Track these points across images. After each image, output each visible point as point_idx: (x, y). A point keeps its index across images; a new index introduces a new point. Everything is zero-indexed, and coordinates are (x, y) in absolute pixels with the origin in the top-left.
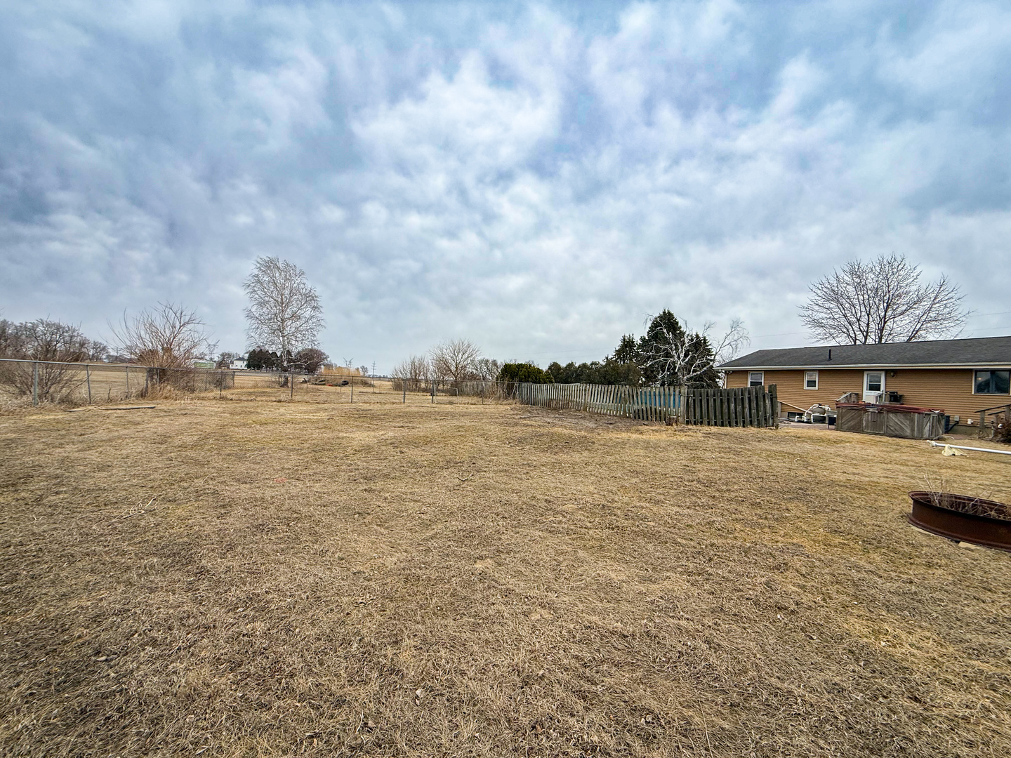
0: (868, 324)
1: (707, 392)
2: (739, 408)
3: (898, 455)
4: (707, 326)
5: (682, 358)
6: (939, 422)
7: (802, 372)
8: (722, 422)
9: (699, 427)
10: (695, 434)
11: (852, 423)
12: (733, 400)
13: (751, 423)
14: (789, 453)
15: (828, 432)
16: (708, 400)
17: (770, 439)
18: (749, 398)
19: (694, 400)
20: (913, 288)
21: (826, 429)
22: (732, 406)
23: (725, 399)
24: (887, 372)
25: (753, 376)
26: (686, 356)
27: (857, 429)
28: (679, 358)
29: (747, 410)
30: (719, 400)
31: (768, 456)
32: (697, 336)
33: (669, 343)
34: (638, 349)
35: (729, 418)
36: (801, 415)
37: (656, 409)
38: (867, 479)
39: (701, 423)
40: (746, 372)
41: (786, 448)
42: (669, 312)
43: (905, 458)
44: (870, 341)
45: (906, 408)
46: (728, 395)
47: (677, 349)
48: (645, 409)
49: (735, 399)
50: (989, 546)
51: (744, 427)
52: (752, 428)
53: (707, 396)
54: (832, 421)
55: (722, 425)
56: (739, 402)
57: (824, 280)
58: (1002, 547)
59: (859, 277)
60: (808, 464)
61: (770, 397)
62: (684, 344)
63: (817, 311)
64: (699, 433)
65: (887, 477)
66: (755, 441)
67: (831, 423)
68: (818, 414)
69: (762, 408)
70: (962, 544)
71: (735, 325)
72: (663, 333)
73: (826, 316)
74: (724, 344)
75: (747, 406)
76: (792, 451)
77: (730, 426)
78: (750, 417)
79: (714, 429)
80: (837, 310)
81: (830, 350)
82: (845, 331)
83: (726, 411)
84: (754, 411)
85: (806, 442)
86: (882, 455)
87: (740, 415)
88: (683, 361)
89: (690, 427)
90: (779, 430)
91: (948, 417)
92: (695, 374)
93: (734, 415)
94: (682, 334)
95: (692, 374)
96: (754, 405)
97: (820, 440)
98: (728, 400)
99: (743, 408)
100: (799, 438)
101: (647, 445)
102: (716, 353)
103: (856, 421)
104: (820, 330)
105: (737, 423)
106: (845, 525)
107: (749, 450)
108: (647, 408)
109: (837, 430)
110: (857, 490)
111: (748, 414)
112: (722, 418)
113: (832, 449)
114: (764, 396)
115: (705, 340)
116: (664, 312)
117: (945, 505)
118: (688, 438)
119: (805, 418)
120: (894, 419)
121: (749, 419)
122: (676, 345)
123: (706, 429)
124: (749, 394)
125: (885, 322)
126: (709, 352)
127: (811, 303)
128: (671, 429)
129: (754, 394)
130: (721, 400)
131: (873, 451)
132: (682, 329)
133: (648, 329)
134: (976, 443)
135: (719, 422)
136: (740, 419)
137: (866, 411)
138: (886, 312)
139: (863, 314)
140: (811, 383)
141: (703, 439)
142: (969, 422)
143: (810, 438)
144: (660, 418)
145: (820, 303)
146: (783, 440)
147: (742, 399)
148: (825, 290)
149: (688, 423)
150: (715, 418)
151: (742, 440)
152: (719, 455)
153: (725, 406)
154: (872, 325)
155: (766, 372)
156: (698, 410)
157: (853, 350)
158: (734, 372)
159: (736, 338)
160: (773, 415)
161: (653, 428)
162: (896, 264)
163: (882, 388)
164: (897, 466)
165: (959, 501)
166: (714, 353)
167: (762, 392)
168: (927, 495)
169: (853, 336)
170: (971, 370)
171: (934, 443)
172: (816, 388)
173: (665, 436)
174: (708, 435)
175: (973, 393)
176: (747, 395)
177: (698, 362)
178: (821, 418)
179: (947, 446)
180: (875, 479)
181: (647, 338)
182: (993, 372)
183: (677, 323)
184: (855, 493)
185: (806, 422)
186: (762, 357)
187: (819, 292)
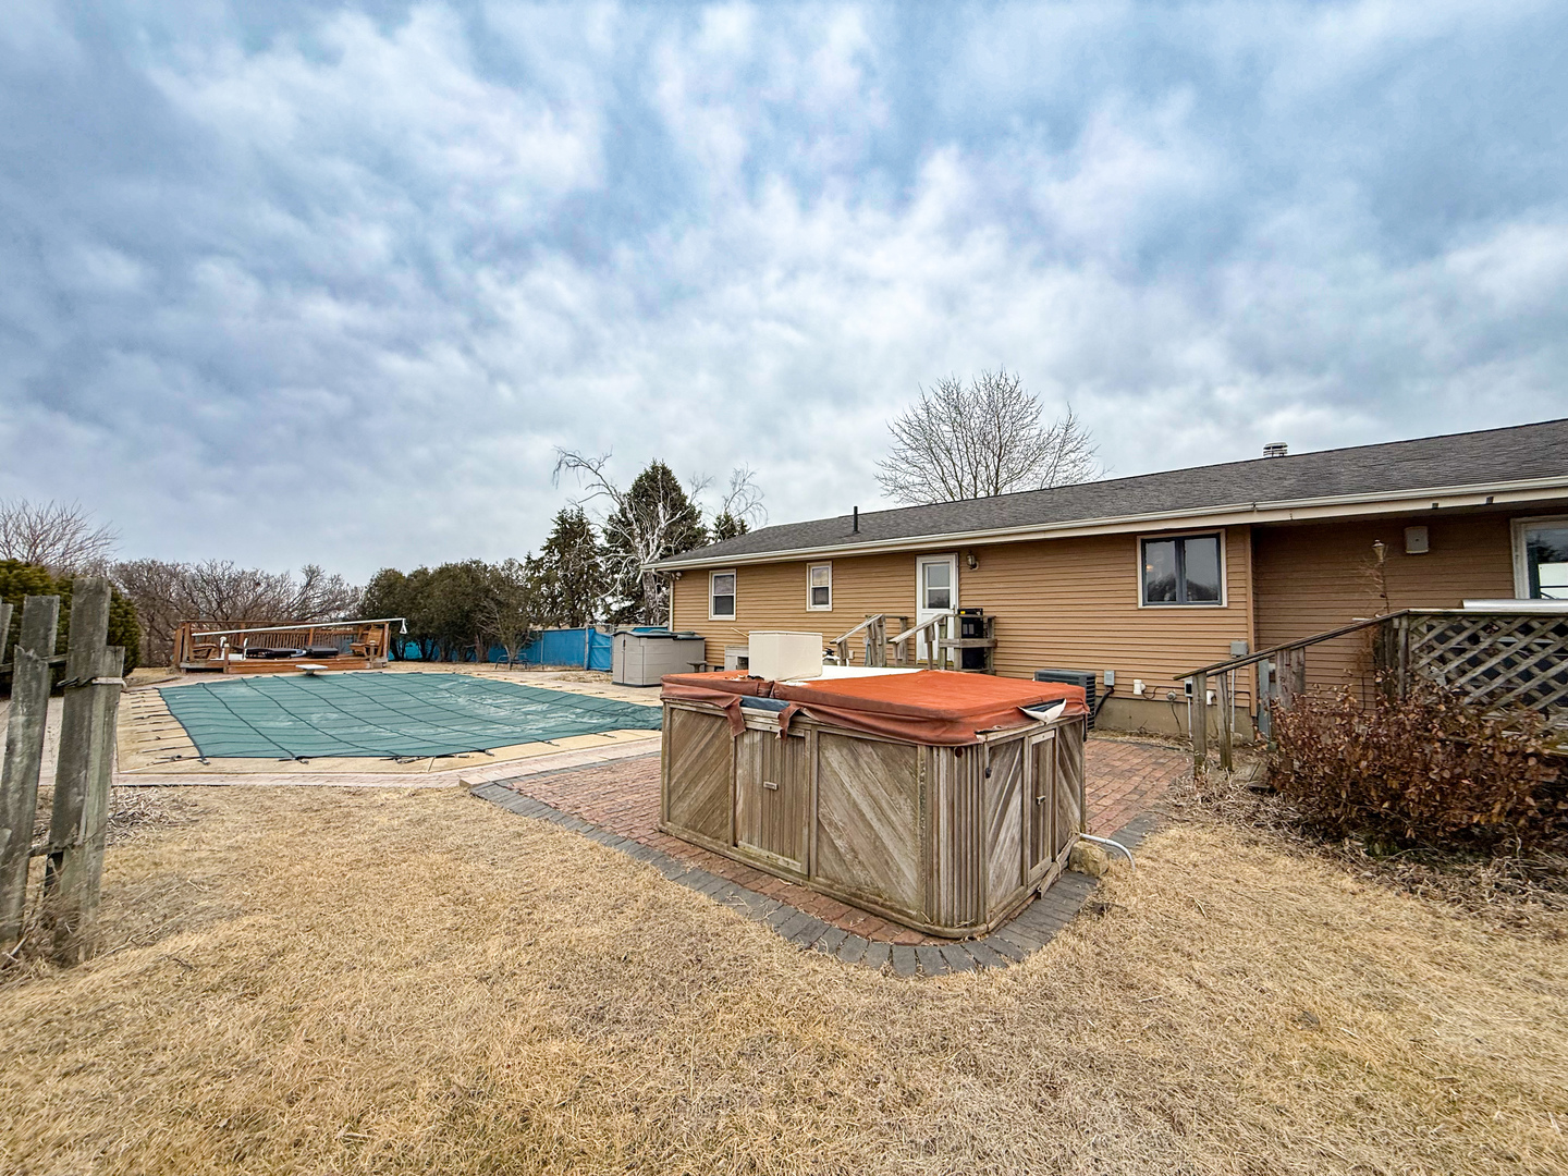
7: (801, 566)
25: (718, 581)
40: (706, 573)
63: (903, 471)
88: (652, 557)
138: (998, 472)
139: (968, 476)
140: (820, 594)
155: (739, 569)
158: (684, 573)
159: (742, 506)
163: (953, 601)
170: (1131, 538)
172: (829, 608)
175: (1140, 606)
182: (1180, 540)
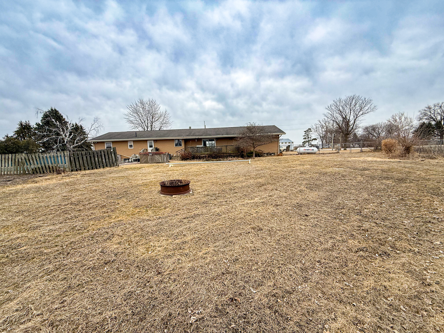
0: (148, 124)
1: (82, 153)
2: (100, 159)
3: (158, 169)
4: (81, 119)
5: (68, 136)
6: (168, 156)
7: (127, 141)
8: (92, 167)
9: (79, 172)
10: (76, 176)
11: (145, 160)
12: (96, 156)
13: (107, 166)
14: (122, 177)
15: (138, 165)
16: (82, 157)
17: (115, 171)
18: (104, 154)
19: (74, 158)
20: (159, 112)
21: (137, 164)
22: (96, 159)
23: (92, 156)
24: (154, 140)
25: (107, 144)
26: (70, 135)
27: (146, 162)
28: (66, 136)
29: (104, 160)
30: (89, 157)
31: (113, 180)
32: (76, 124)
33: (58, 127)
34: (35, 130)
35: (96, 165)
36: (129, 159)
37: (49, 166)
38: (149, 180)
39: (81, 170)
40: (104, 142)
41: (121, 174)
42: (55, 110)
43: (160, 170)
44: (149, 130)
45: (159, 153)
46: (93, 154)
47: (63, 131)
48: (40, 167)
49: (97, 155)
50: (179, 194)
51: (103, 168)
52: (107, 168)
53: (82, 155)
54: (138, 160)
55: (93, 169)
56: (100, 157)
57: (132, 105)
58: (181, 194)
59: (143, 105)
60: (129, 180)
61: (113, 153)
62: (68, 128)
63: (130, 117)
64: (78, 176)
65: (155, 178)
66: (108, 174)
67: (139, 161)
68: (134, 158)
69: (111, 158)
70: (174, 196)
71: (96, 120)
72: (53, 122)
73: (134, 119)
74: (92, 129)
75: (104, 158)
76: (123, 175)
77: (97, 169)
78: (106, 163)
79: (88, 172)
80: (137, 117)
81: (136, 132)
82: (141, 125)
83: (94, 161)
84: (107, 160)
85: (130, 170)
86: (154, 170)
87: (101, 163)
88: (69, 137)
89: (73, 173)
90: (119, 167)
91: (170, 154)
92: (77, 144)
93: (98, 163)
94: (66, 123)
95: (75, 145)
96: (107, 157)
97: (135, 168)
98: (94, 156)
99: (102, 159)
100: (127, 169)
101: (38, 190)
102: (88, 134)
103: (146, 159)
104: (132, 125)
105: (100, 167)
106: (140, 202)
107: (104, 179)
108: (42, 166)
109: (141, 163)
110: (145, 186)
111: (105, 162)
112: (92, 166)
113: (138, 172)
114: (111, 153)
115: (81, 127)
116: (52, 109)
117: (169, 185)
118: (71, 179)
119: (130, 161)
120: (157, 157)
121: (105, 164)
122: (63, 129)
123: (83, 172)
124: (104, 152)
125: (152, 123)
126: (84, 133)
127: (128, 113)
128: (59, 176)
129: (106, 152)
130: (90, 156)
131: (151, 169)
132: (66, 120)
133: (41, 119)
134: (176, 162)
135: (91, 167)
136: (101, 165)
137: (149, 155)
138: (152, 119)
139: (146, 119)
140: (131, 146)
141: (80, 178)
142: (175, 155)
143: (131, 168)
144: (53, 171)
145: (131, 113)
146: (121, 171)
147: (101, 155)
148: (132, 108)
149: (72, 171)
150: (88, 166)
151: (102, 174)
152: (88, 185)
153: (93, 159)
154: (149, 124)
155: (113, 142)
156: (77, 163)
157: (144, 132)
158: (98, 143)
159: (97, 126)
160: (116, 161)
161: (47, 178)
162: (153, 103)
163: (153, 146)
164: (158, 173)
165: (172, 182)
166: (87, 134)
167: (110, 151)
168: (164, 182)
169: (144, 127)
170: (174, 139)
171: (167, 163)
172: (133, 148)
173: (55, 181)
174: (83, 175)
175: (175, 147)
176: (103, 153)
177: (78, 138)
178: (136, 160)
179: (170, 164)
180: (151, 180)
181: (41, 124)
182: (178, 140)
183: (62, 117)
184: (145, 187)
185: (131, 162)
186: (110, 135)
187: (130, 109)
